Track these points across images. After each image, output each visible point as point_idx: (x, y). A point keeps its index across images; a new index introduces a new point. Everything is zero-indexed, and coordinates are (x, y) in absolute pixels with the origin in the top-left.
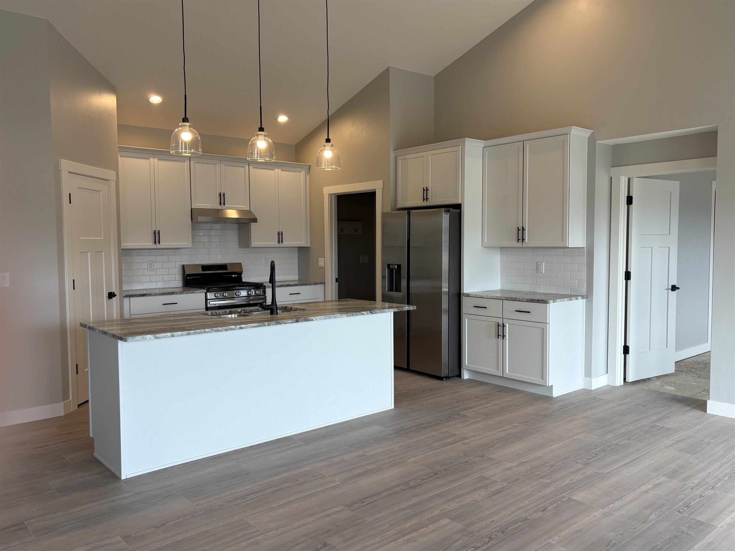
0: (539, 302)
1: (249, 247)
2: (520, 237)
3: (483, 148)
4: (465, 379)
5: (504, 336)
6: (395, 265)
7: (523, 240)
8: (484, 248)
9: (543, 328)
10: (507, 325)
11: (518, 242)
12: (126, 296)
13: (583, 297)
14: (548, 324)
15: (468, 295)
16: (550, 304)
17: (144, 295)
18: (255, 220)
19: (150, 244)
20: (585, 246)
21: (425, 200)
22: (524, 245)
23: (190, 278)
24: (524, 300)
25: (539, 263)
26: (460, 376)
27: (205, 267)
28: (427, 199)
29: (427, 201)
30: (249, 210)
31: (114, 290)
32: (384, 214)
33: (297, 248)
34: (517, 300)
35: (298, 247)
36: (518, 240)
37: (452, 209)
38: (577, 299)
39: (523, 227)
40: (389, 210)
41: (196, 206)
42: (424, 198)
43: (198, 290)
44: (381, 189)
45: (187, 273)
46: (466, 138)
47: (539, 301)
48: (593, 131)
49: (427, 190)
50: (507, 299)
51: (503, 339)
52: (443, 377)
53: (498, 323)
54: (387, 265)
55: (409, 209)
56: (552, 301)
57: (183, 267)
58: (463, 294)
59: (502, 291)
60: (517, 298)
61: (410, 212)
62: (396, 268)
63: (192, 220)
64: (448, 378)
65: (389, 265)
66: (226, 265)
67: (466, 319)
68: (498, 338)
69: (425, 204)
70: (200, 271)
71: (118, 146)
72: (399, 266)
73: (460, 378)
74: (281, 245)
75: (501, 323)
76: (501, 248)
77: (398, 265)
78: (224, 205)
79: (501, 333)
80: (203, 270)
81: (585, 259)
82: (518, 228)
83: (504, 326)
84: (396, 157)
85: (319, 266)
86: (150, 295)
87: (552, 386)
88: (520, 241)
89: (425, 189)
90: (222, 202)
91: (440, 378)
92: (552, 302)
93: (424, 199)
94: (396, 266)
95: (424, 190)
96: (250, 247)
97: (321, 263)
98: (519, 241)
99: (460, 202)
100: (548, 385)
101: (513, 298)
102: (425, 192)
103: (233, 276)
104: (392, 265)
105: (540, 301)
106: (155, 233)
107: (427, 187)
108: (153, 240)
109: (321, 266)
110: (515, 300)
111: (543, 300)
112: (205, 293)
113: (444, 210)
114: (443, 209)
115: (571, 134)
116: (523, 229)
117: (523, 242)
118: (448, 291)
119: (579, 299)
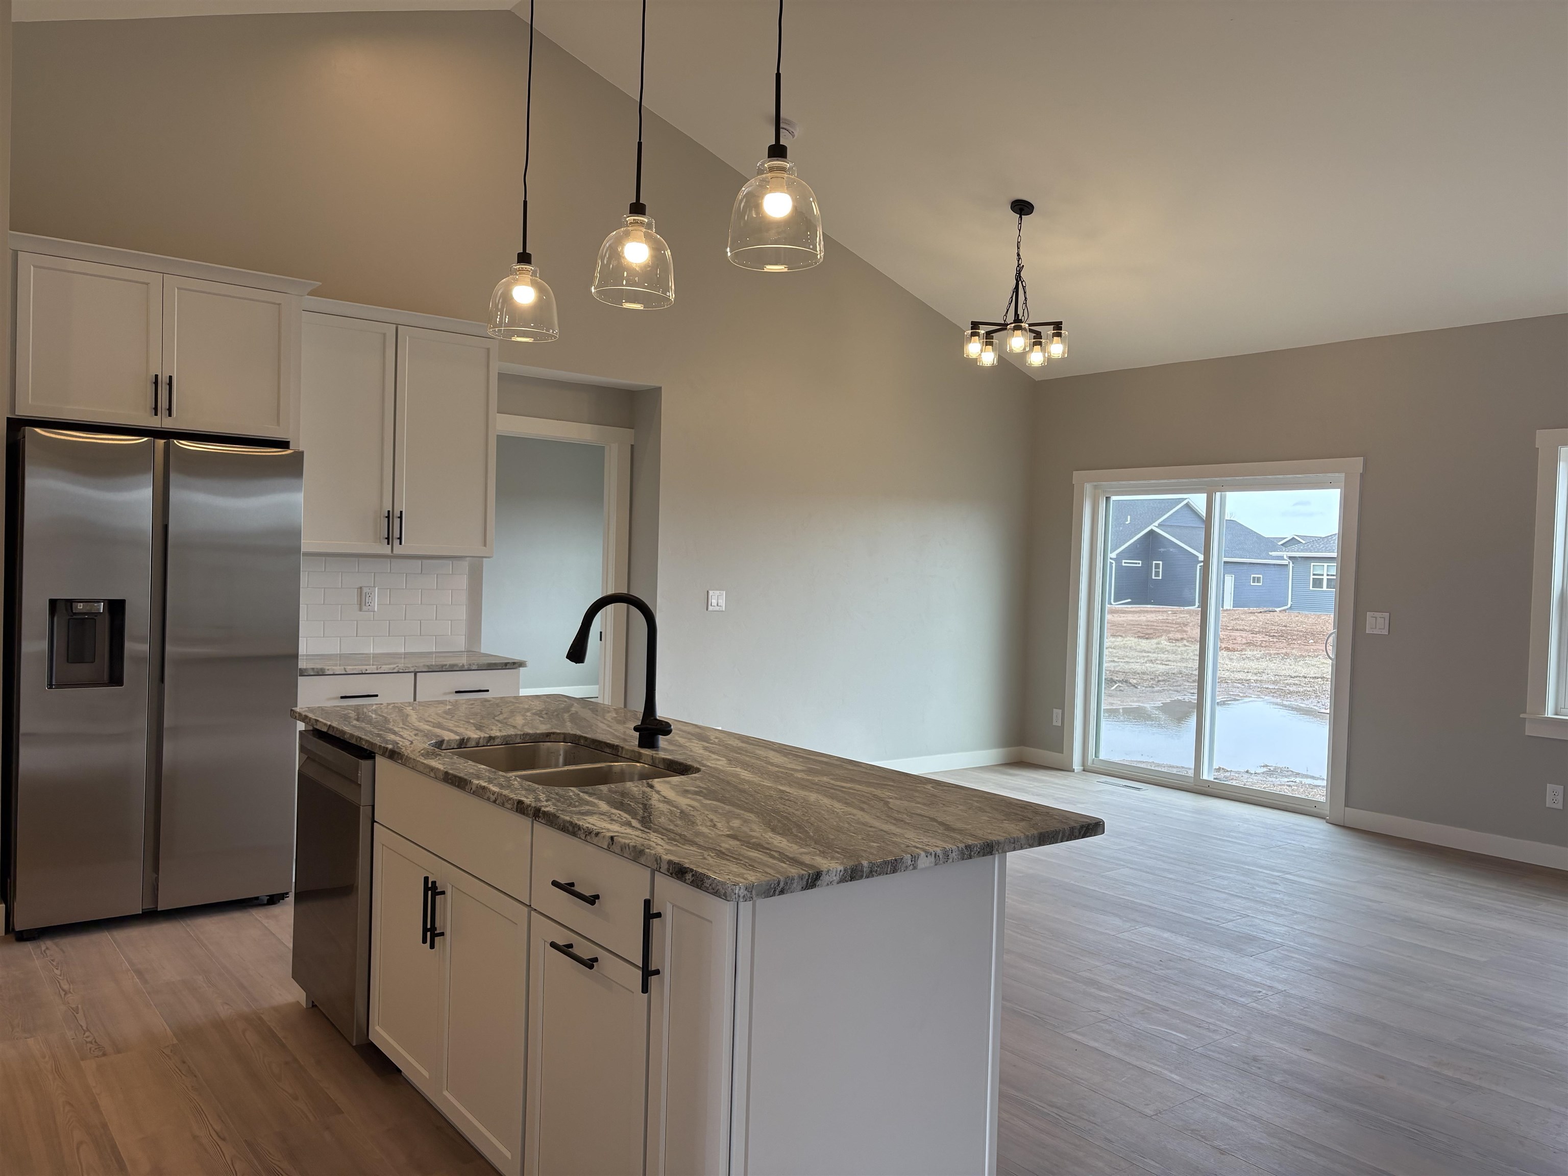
6: (98, 601)
11: (382, 543)
21: (164, 412)
22: (398, 550)
24: (474, 667)
25: (365, 590)
28: (172, 409)
29: (168, 414)
34: (458, 669)
42: (160, 406)
47: (504, 666)
50: (431, 670)
60: (456, 665)
62: (102, 609)
72: (117, 608)
77: (105, 603)
81: (466, 580)
84: (15, 251)
93: (157, 409)
94: (102, 604)
95: (157, 383)
99: (289, 438)
101: (446, 665)
107: (168, 377)
110: (451, 668)
117: (394, 543)
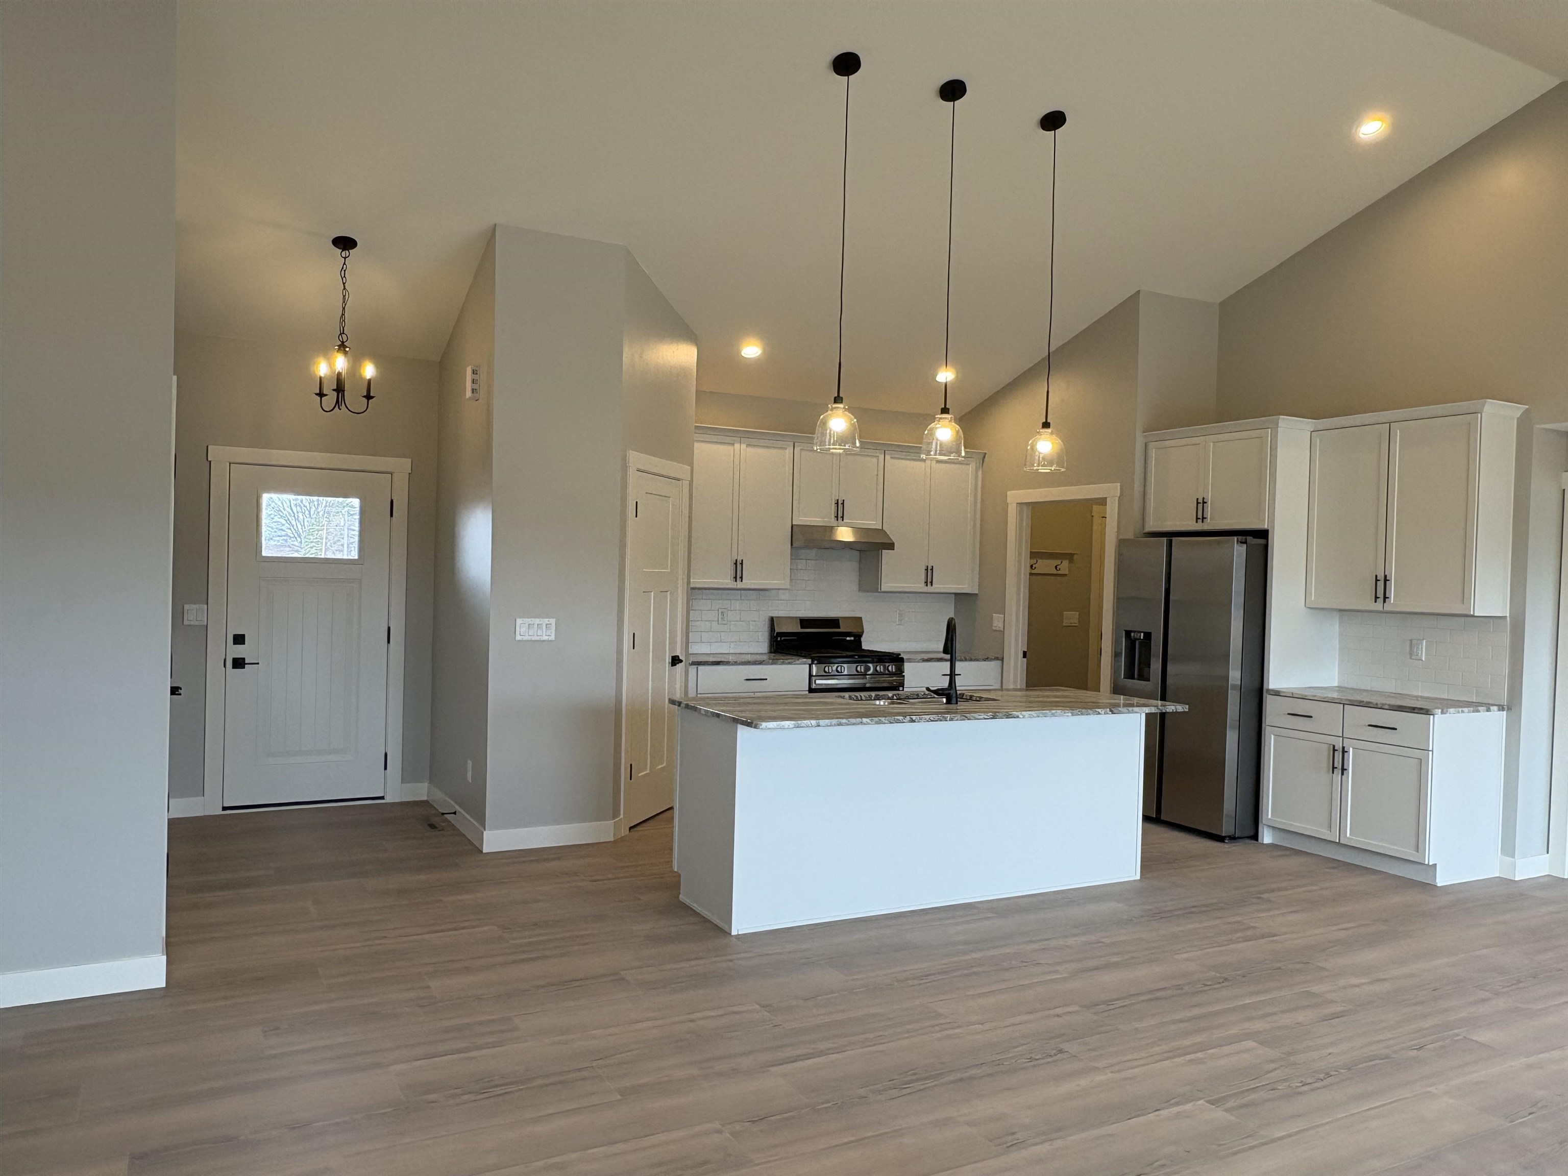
0: (1415, 711)
1: (876, 590)
2: (1380, 593)
3: (1311, 432)
4: (1265, 842)
5: (1343, 770)
6: (1140, 632)
7: (1385, 598)
8: (1309, 609)
9: (1421, 759)
10: (1351, 749)
11: (1376, 602)
12: (694, 663)
13: (1501, 708)
14: (1431, 753)
15: (1277, 693)
16: (1436, 716)
17: (718, 663)
18: (891, 546)
19: (728, 582)
20: (1508, 615)
21: (1200, 521)
22: (1387, 607)
23: (781, 639)
24: (1386, 707)
25: (1414, 642)
26: (1255, 837)
27: (805, 622)
28: (1203, 518)
29: (1203, 522)
30: (881, 528)
31: (678, 653)
32: (1122, 543)
33: (953, 595)
34: (1372, 706)
35: (956, 594)
36: (1376, 598)
37: (1251, 537)
38: (1488, 710)
39: (1385, 576)
40: (1130, 535)
41: (800, 520)
42: (1198, 517)
43: (798, 659)
44: (1117, 499)
45: (777, 630)
46: (1281, 417)
47: (1413, 710)
48: (1527, 407)
49: (1204, 503)
50: (1353, 703)
51: (1342, 774)
52: (1225, 837)
53: (1334, 746)
54: (1124, 632)
55: (1171, 535)
56: (1440, 710)
57: (772, 620)
58: (1268, 691)
59: (1340, 689)
60: (1371, 703)
61: (1172, 540)
62: (1142, 638)
63: (792, 545)
64: (1233, 838)
65: (1128, 633)
66: (838, 620)
67: (1273, 736)
68: (1333, 773)
69: (1199, 527)
70: (797, 628)
71: (695, 426)
72: (1148, 635)
73: (1256, 842)
74: (930, 589)
75: (1339, 746)
76: (1340, 610)
77: (1145, 633)
78: (843, 520)
79: (1338, 764)
80: (801, 628)
81: (1505, 638)
82: (1376, 576)
83: (1344, 751)
84: (1146, 444)
85: (994, 628)
86: (727, 663)
87: (1435, 865)
88: (1381, 600)
89: (1200, 501)
90: (840, 514)
91: (1220, 839)
92: (1440, 713)
93: (1197, 519)
94: (1142, 634)
95: (1198, 503)
96: (879, 590)
97: (997, 624)
98: (1378, 600)
99: (1266, 527)
100: (1427, 863)
101: (1363, 702)
102: (1200, 506)
103: (848, 639)
104: (1134, 632)
105: (1416, 709)
106: (736, 564)
107: (1204, 498)
108: (733, 574)
109: (997, 629)
110: (1368, 705)
111: (1421, 709)
112: (808, 665)
113: (1238, 539)
114: (1235, 538)
115: (1483, 414)
116: (1386, 580)
117: (1384, 601)
118: (1240, 683)
119: (1494, 711)
